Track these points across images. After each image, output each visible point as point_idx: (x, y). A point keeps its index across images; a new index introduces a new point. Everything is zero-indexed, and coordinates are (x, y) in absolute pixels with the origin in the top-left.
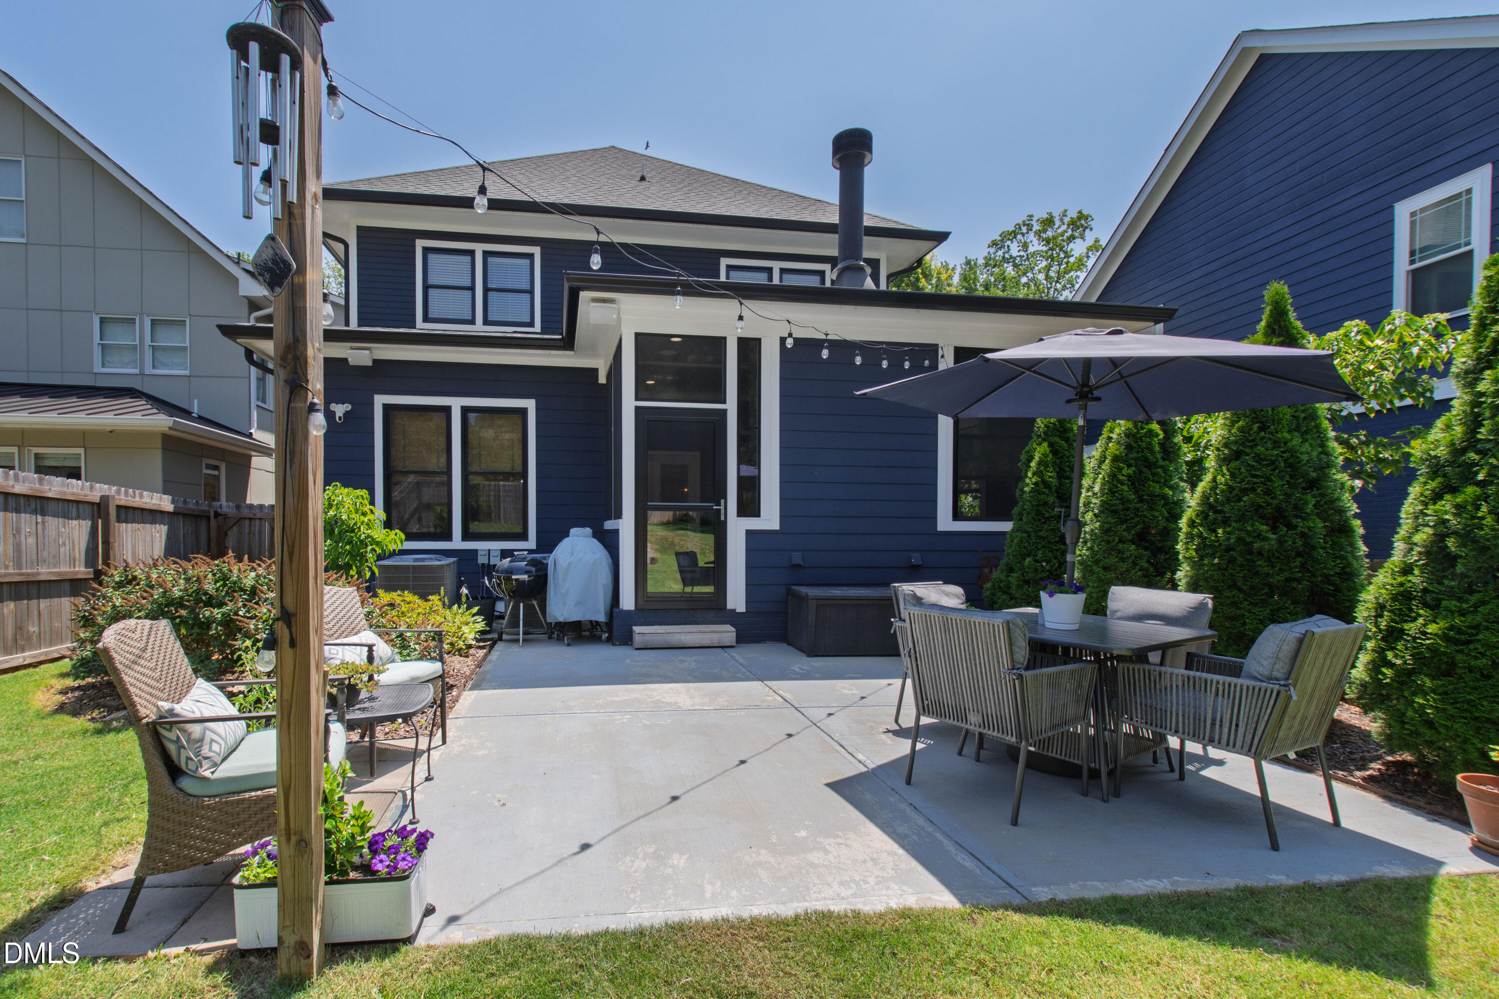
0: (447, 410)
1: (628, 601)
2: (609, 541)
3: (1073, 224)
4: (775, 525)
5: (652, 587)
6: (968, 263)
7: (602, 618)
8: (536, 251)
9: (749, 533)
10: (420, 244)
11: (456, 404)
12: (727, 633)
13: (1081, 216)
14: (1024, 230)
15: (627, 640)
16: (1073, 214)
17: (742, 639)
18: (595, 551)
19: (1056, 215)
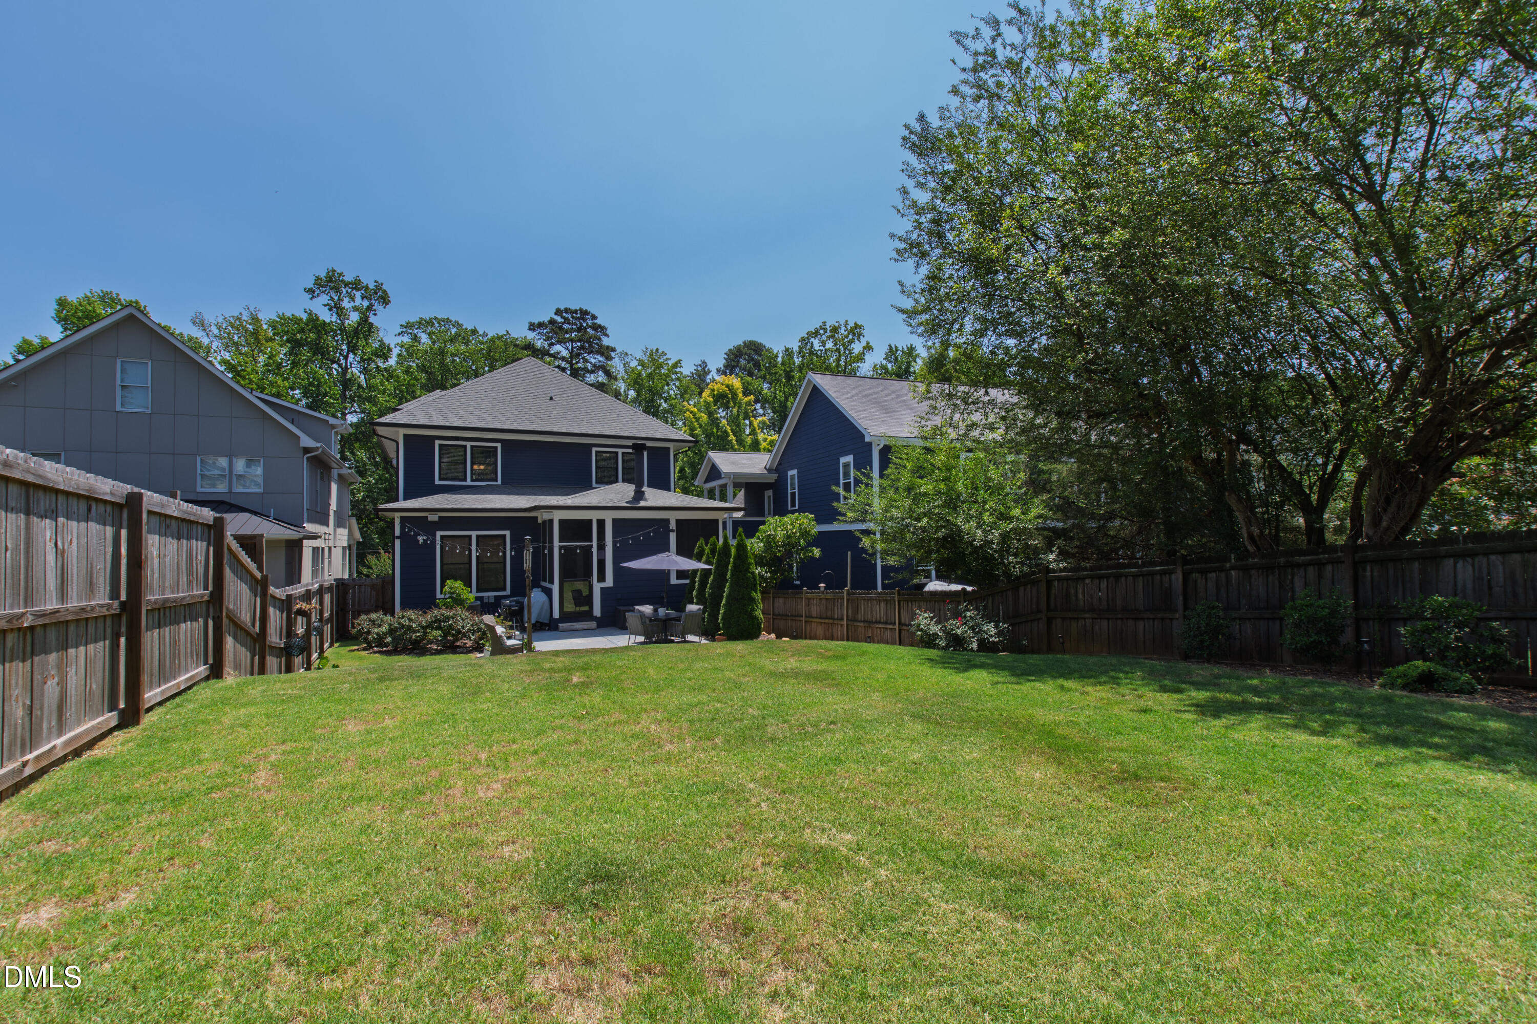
0: (470, 537)
1: (556, 615)
2: (548, 593)
3: (852, 331)
4: (611, 585)
5: (566, 609)
6: (787, 350)
7: (546, 621)
8: (499, 445)
9: (602, 589)
10: (437, 443)
11: (474, 534)
12: (594, 624)
13: (857, 326)
14: (822, 332)
15: (556, 629)
16: (851, 324)
17: (599, 626)
18: (543, 597)
19: (842, 322)
